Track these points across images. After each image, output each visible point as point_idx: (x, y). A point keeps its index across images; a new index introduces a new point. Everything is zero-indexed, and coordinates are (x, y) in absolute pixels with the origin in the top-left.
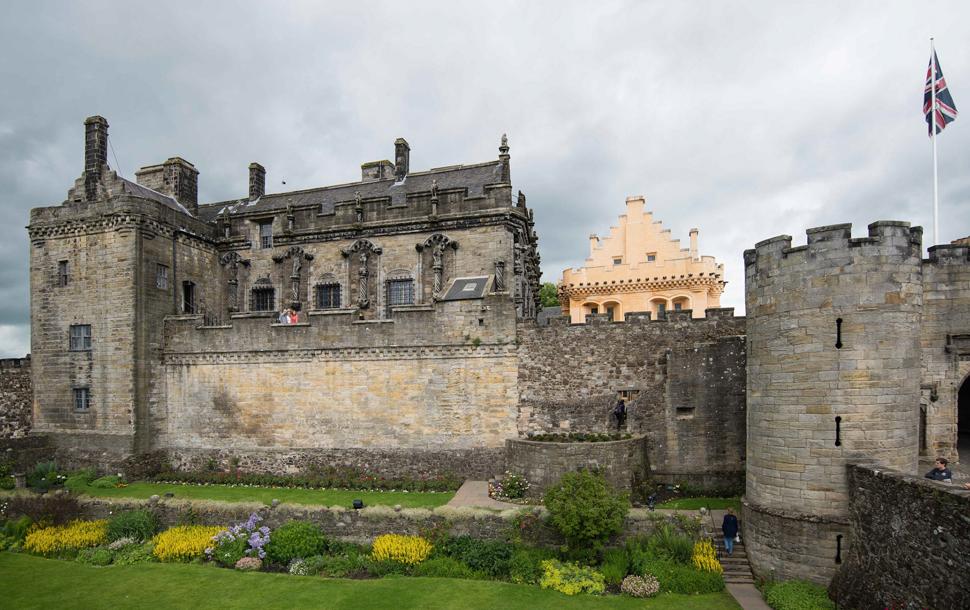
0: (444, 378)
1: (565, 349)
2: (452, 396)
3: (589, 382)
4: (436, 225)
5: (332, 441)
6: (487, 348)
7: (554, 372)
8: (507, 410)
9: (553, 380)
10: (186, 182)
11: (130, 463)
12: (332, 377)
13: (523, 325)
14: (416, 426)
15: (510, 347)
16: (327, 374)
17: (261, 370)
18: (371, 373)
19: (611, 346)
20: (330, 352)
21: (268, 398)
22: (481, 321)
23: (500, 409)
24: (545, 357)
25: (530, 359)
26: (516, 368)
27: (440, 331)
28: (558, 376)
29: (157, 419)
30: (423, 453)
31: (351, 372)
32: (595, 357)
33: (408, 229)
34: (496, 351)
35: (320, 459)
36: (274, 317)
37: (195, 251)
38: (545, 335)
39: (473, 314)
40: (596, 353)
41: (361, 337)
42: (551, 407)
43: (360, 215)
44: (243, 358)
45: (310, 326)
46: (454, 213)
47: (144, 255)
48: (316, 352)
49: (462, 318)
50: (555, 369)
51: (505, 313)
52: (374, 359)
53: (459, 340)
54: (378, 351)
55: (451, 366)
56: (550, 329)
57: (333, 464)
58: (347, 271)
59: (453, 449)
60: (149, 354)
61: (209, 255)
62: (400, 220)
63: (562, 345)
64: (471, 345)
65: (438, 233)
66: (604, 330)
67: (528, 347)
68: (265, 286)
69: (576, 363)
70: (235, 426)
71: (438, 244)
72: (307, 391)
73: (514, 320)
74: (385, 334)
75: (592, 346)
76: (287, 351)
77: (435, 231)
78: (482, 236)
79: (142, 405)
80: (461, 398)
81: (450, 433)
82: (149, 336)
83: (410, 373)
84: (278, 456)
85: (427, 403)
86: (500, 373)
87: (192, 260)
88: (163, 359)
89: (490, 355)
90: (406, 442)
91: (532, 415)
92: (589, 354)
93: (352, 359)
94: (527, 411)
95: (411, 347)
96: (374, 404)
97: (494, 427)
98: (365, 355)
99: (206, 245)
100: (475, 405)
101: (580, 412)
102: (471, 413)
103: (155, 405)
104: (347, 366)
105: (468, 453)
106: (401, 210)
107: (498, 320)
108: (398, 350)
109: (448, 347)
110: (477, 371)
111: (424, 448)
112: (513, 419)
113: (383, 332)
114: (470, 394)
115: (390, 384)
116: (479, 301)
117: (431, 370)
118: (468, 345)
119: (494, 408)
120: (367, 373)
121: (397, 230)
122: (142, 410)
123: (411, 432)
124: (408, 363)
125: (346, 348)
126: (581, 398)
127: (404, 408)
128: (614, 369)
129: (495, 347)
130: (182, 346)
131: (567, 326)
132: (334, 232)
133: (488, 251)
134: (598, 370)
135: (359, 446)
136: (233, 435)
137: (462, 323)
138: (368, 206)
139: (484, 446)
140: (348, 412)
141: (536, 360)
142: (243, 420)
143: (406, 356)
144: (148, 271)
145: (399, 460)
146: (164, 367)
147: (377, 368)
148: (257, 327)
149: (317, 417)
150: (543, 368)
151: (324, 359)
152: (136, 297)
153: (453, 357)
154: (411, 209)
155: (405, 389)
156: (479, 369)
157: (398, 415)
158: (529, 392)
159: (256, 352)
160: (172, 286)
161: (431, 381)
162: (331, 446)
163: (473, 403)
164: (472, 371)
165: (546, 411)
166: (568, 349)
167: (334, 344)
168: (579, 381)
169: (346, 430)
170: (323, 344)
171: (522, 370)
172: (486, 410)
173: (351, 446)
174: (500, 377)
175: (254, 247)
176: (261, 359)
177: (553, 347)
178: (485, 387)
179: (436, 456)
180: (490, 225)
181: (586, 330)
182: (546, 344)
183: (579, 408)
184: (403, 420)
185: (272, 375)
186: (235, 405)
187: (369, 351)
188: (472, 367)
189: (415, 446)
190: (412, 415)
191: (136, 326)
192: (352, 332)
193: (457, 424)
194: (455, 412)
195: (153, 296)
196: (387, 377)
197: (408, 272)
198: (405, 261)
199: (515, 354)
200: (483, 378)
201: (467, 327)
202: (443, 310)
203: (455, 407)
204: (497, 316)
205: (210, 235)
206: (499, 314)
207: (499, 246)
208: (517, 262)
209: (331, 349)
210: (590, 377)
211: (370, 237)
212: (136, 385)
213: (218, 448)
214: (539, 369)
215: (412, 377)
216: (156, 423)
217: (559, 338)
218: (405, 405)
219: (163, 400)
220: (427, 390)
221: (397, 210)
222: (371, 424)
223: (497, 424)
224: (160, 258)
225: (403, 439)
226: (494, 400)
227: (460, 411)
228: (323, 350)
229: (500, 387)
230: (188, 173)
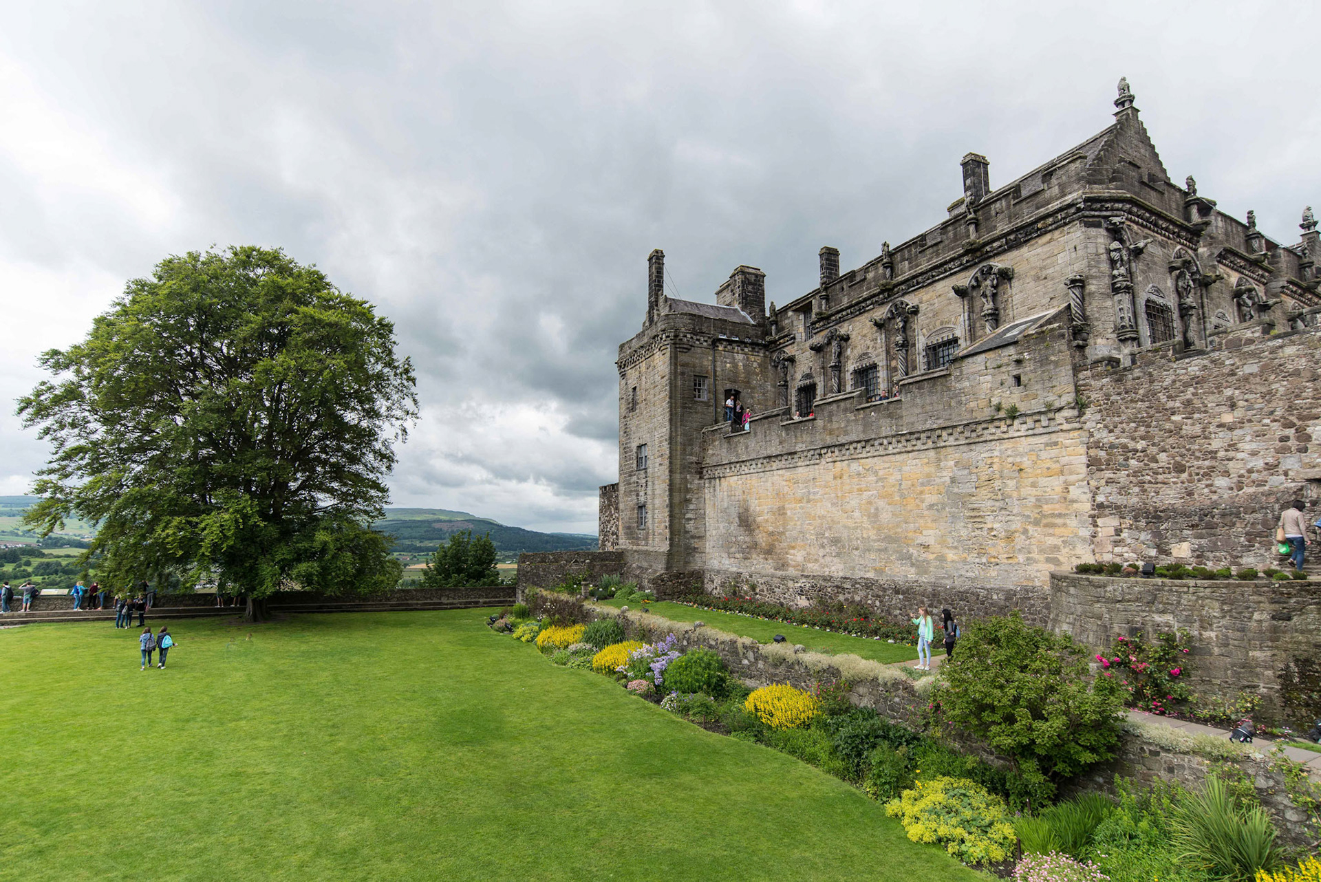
0: (971, 473)
1: (1170, 404)
2: (984, 501)
3: (1231, 464)
4: (978, 254)
5: (841, 566)
6: (1029, 420)
7: (1153, 450)
8: (1072, 522)
9: (1152, 465)
10: (750, 288)
11: (663, 581)
12: (839, 481)
13: (1088, 373)
14: (936, 547)
15: (1067, 413)
16: (835, 478)
17: (776, 478)
18: (881, 473)
19: (1274, 386)
20: (836, 450)
21: (781, 511)
22: (1018, 379)
23: (1059, 521)
24: (1133, 425)
25: (1106, 431)
26: (1082, 449)
27: (960, 403)
28: (1163, 457)
29: (693, 537)
30: (946, 589)
31: (859, 474)
32: (1239, 413)
33: (946, 271)
34: (1045, 423)
35: (829, 590)
36: (784, 414)
37: (739, 357)
38: (1129, 384)
39: (1003, 369)
40: (1241, 403)
41: (867, 425)
42: (1153, 517)
43: (889, 270)
44: (760, 465)
45: (814, 419)
46: (1002, 227)
47: (679, 369)
48: (823, 452)
49: (989, 378)
50: (1153, 445)
51: (1053, 358)
52: (882, 453)
53: (987, 413)
54: (885, 442)
55: (979, 454)
56: (1137, 373)
57: (841, 598)
58: (884, 345)
59: (988, 587)
60: (685, 468)
61: (756, 359)
62: (936, 261)
63: (1163, 398)
64: (1004, 419)
65: (984, 264)
66: (1253, 355)
67: (1100, 411)
68: (808, 381)
69: (1197, 430)
70: (755, 545)
71: (985, 280)
72: (816, 501)
73: (1069, 367)
74: (892, 418)
75: (1228, 392)
76: (795, 453)
77: (980, 262)
78: (1046, 248)
79: (677, 521)
80: (997, 504)
81: (984, 560)
82: (685, 450)
83: (927, 469)
84: (790, 584)
85: (950, 513)
86: (1056, 459)
87: (735, 366)
88: (702, 473)
89: (1036, 431)
90: (926, 572)
91: (1118, 532)
92: (1224, 408)
93: (860, 456)
94: (1108, 524)
95: (924, 431)
96: (885, 517)
97: (1052, 552)
98: (872, 449)
99: (753, 349)
100: (1019, 514)
101: (1211, 526)
102: (1013, 527)
103: (692, 522)
104: (855, 466)
105: (1010, 594)
106: (935, 248)
107: (1043, 372)
108: (908, 437)
109: (972, 425)
110: (1018, 460)
111: (948, 583)
112: (1084, 540)
113: (890, 416)
114: (1010, 497)
115: (903, 487)
116: (1011, 347)
117: (952, 463)
118: (1000, 419)
119: (1049, 520)
120: (876, 473)
121: (933, 276)
122: (677, 526)
123: (932, 557)
124: (922, 455)
125: (851, 443)
126: (1215, 497)
127: (921, 521)
128: (1291, 432)
129: (1043, 418)
130: (714, 458)
131: (1169, 361)
132: (865, 300)
133: (1057, 268)
134: (1248, 438)
135: (870, 575)
136: (754, 556)
137: (989, 385)
138: (898, 257)
139: (1038, 584)
140: (857, 528)
141: (1117, 431)
142: (762, 538)
143: (919, 445)
144: (684, 384)
145: (915, 599)
146: (702, 481)
147: (887, 465)
148: (769, 428)
149: (827, 535)
150: (1131, 445)
151: (830, 460)
152: (671, 411)
153: (981, 440)
154: (946, 242)
155: (921, 493)
156: (1022, 456)
157: (915, 532)
158: (1108, 489)
159: (769, 457)
160: (712, 396)
161: (953, 480)
162: (841, 574)
163: (1015, 511)
164: (1010, 460)
165: (1142, 523)
166: (1178, 404)
167: (839, 439)
168: (1207, 463)
169: (856, 552)
170: (829, 441)
171: (1093, 452)
172: (1036, 523)
173: (862, 574)
174: (1056, 466)
175: (798, 340)
176: (775, 465)
177: (1147, 404)
178: (1034, 485)
179: (963, 595)
180: (1056, 228)
181: (1212, 362)
182: (1132, 401)
183: (1207, 519)
184: (921, 540)
185: (785, 483)
186: (754, 521)
187: (876, 443)
188: (1009, 452)
189: (937, 578)
190: (931, 532)
191: (671, 440)
192: (856, 420)
193: (994, 546)
194: (990, 526)
195: (690, 408)
196: (899, 477)
197: (952, 329)
198: (947, 314)
199: (1077, 425)
200: (1029, 470)
201: (996, 392)
202: (961, 372)
203: (989, 519)
204: (1042, 365)
205: (757, 337)
206: (1044, 361)
207: (1074, 255)
208: (1115, 272)
209: (836, 446)
210: (1231, 454)
211: (903, 295)
212: (671, 500)
213: (741, 570)
214: (1125, 447)
215: (928, 475)
216: (692, 541)
217: (1157, 386)
218: (922, 516)
219: (701, 517)
220: (949, 494)
221: (931, 250)
222: (883, 545)
223: (1056, 548)
224: (698, 369)
225: (921, 567)
226: (1050, 506)
227: (996, 526)
228: (828, 447)
229: (1056, 483)
230: (753, 278)
